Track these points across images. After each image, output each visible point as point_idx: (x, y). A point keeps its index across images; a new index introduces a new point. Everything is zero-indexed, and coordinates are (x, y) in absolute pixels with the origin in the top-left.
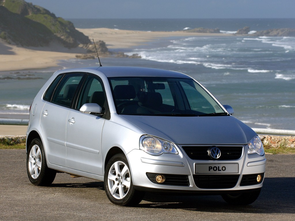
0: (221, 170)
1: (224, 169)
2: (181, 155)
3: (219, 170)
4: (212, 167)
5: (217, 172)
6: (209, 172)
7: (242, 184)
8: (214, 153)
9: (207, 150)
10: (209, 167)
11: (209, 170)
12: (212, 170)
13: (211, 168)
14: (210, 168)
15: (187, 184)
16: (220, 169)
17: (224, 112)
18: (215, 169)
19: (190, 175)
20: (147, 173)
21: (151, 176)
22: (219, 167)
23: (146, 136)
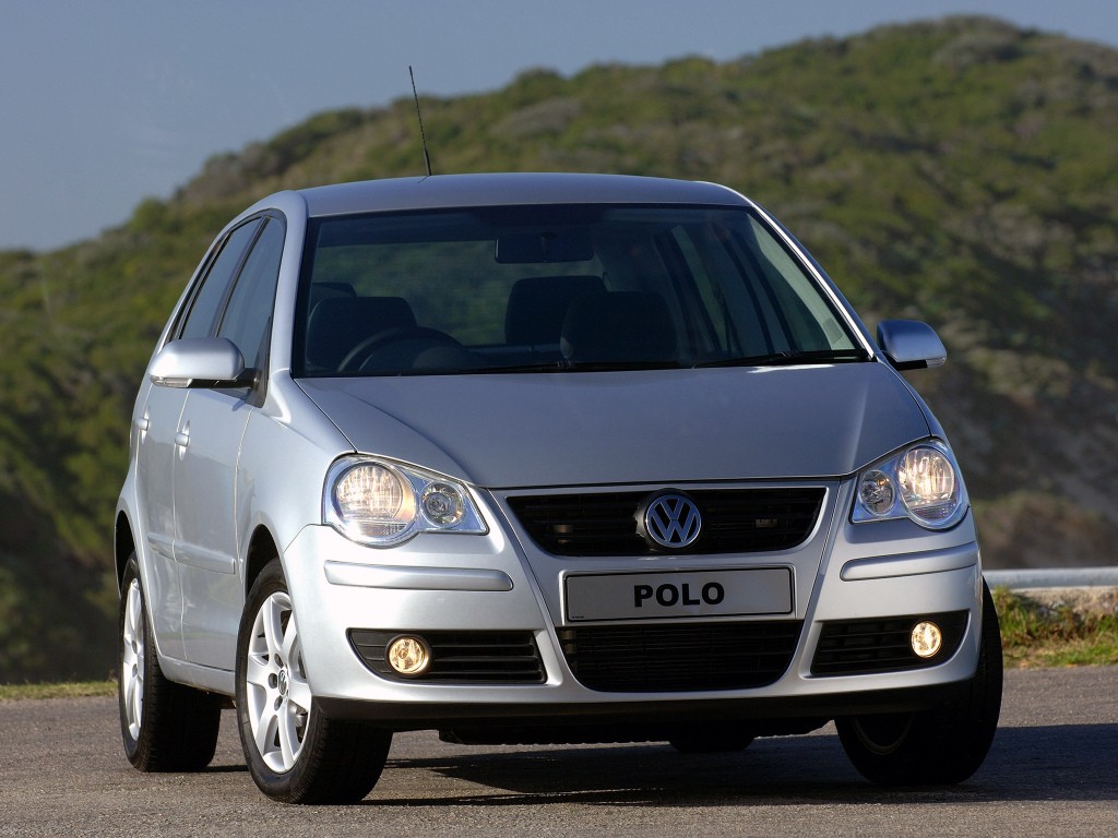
0: (697, 602)
1: (713, 594)
2: (497, 538)
3: (687, 601)
4: (649, 589)
5: (680, 614)
6: (639, 612)
7: (820, 669)
8: (666, 522)
9: (634, 510)
10: (638, 589)
11: (638, 604)
12: (651, 604)
13: (644, 592)
14: (641, 594)
15: (532, 672)
16: (691, 598)
17: (852, 347)
18: (667, 595)
19: (540, 630)
20: (350, 632)
21: (371, 646)
22: (686, 587)
23: (354, 460)
